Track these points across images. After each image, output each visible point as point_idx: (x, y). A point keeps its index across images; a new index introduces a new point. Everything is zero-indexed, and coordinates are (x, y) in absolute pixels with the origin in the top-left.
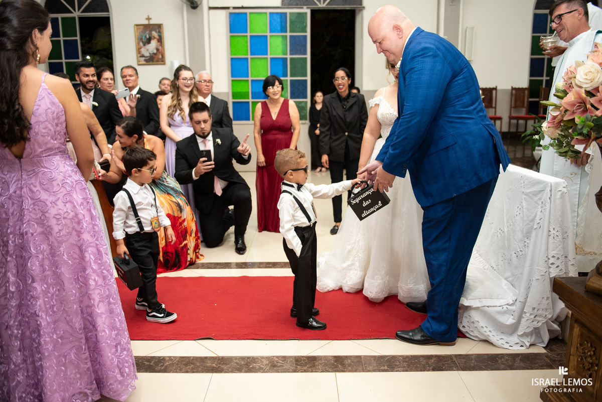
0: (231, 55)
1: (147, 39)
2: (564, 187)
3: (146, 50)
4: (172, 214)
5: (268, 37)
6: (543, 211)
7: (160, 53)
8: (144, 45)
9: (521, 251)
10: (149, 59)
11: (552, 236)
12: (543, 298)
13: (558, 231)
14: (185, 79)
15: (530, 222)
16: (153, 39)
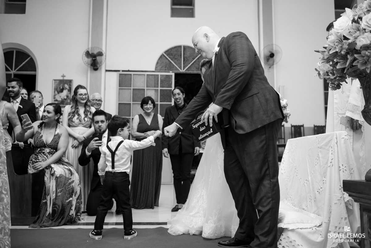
0: (119, 101)
1: (61, 89)
2: (345, 136)
3: (59, 97)
4: (64, 175)
5: (146, 90)
6: (333, 153)
7: (69, 99)
8: (58, 93)
9: (321, 188)
10: (61, 103)
11: (342, 171)
12: (342, 218)
13: (345, 167)
14: (81, 94)
15: (325, 165)
16: (65, 90)
